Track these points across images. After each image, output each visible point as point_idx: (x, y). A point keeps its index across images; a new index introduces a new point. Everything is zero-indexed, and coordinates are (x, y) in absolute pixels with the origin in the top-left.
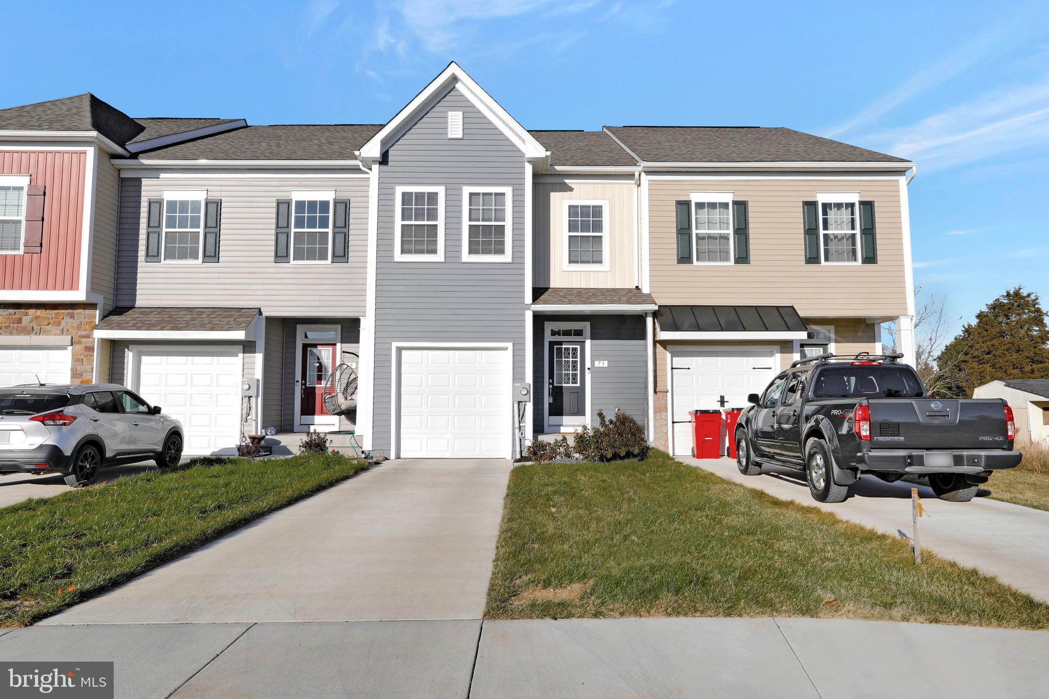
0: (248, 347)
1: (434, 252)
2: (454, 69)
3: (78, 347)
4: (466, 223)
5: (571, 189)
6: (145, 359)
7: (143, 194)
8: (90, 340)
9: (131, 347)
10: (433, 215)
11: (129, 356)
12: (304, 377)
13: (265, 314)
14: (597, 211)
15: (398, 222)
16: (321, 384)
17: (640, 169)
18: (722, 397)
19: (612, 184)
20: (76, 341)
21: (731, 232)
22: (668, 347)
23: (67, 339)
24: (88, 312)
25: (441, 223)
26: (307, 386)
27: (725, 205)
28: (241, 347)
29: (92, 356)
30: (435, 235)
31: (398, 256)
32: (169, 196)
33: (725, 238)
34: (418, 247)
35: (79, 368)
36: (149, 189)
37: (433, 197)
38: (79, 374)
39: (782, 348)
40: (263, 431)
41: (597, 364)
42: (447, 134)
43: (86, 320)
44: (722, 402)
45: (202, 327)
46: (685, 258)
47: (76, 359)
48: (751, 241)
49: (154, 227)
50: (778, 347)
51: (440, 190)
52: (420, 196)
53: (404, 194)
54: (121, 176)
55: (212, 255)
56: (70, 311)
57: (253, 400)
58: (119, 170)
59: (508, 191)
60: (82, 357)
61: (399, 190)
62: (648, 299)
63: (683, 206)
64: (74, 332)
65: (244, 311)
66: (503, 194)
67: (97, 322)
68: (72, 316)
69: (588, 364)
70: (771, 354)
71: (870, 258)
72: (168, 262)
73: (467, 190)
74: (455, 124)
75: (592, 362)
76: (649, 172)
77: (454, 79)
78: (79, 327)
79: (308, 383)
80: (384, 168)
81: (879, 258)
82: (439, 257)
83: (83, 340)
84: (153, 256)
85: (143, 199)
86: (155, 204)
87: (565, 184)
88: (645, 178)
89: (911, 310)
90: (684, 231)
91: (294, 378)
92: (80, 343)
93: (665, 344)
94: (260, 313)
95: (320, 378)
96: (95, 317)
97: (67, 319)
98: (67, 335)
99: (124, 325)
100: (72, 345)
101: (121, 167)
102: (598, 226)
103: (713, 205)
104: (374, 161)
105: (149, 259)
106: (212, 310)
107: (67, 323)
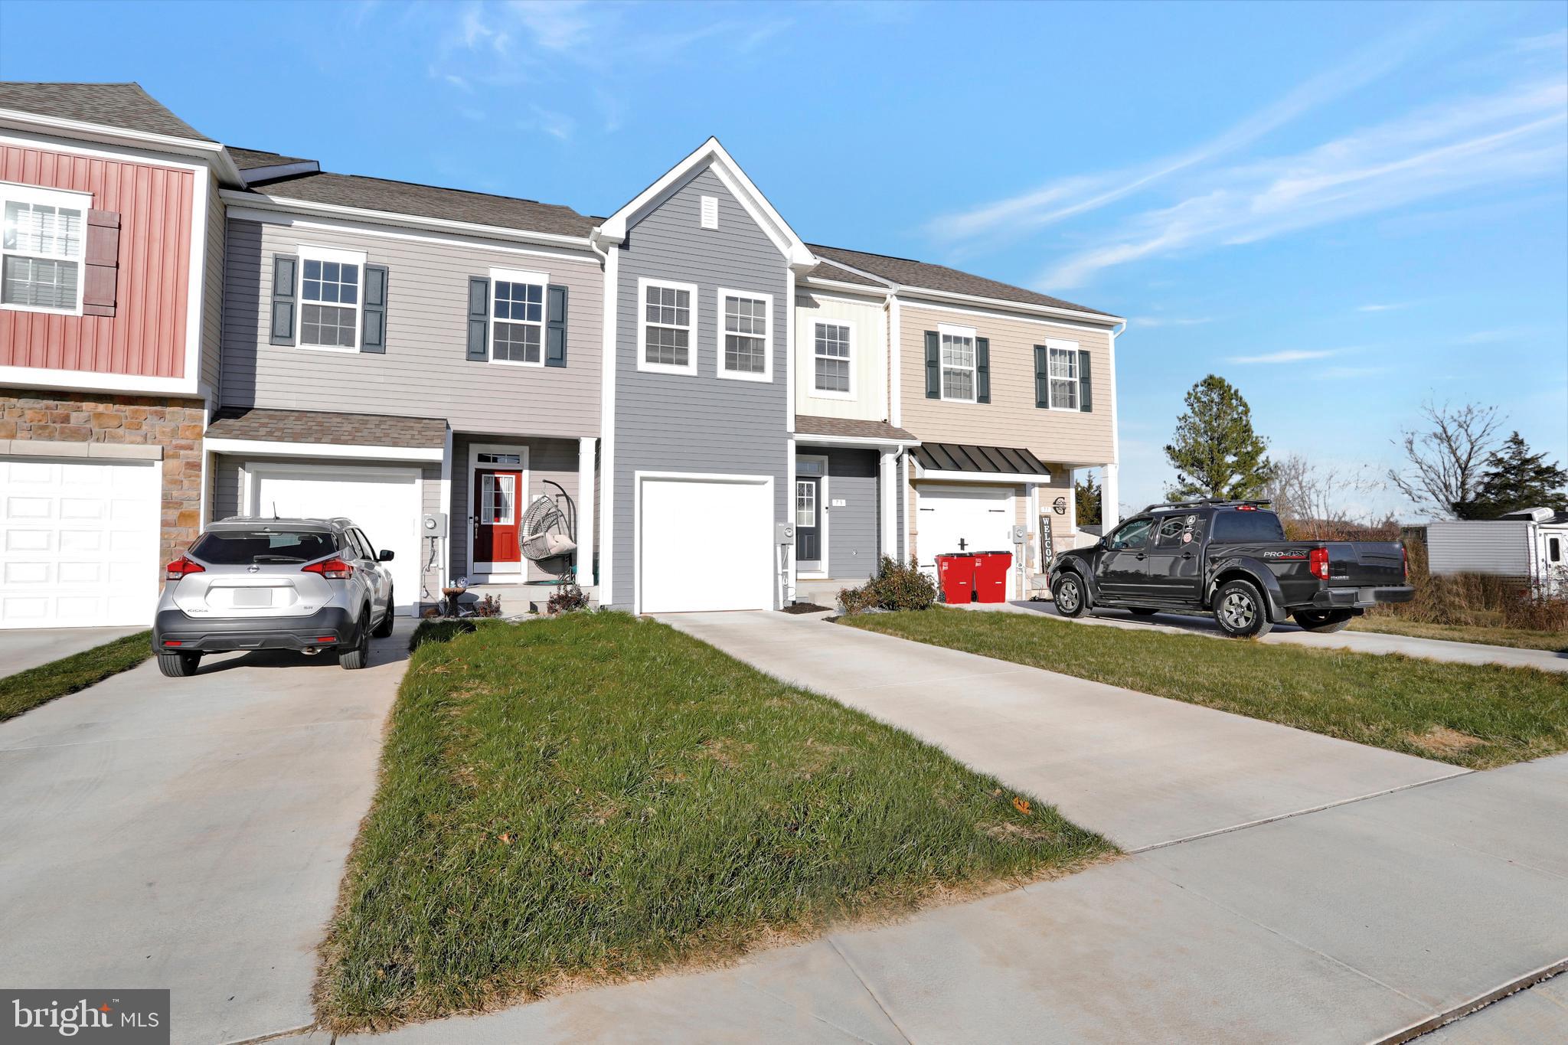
0: (430, 470)
1: (685, 363)
2: (712, 146)
3: (172, 463)
4: (722, 333)
5: (817, 306)
6: (265, 483)
7: (264, 245)
8: (195, 452)
9: (248, 465)
10: (684, 318)
11: (246, 478)
12: (477, 512)
13: (453, 428)
14: (845, 331)
15: (642, 323)
16: (498, 521)
17: (893, 291)
18: (962, 540)
19: (859, 304)
20: (171, 453)
21: (974, 369)
22: (918, 486)
23: (155, 451)
24: (188, 411)
25: (693, 328)
26: (482, 523)
27: (967, 341)
28: (419, 471)
29: (199, 476)
30: (686, 343)
31: (643, 365)
32: (307, 253)
33: (969, 375)
34: (667, 356)
35: (175, 494)
36: (274, 241)
37: (684, 296)
38: (177, 503)
39: (1016, 490)
40: (453, 582)
41: (835, 503)
42: (700, 222)
43: (186, 423)
44: (962, 545)
45: (377, 441)
46: (933, 393)
47: (170, 481)
48: (992, 381)
49: (283, 297)
50: (1014, 490)
51: (693, 289)
52: (668, 292)
53: (649, 288)
54: (229, 215)
55: (376, 343)
56: (158, 408)
57: (440, 541)
58: (226, 207)
59: (768, 299)
60: (181, 477)
61: (644, 283)
62: (901, 434)
63: (932, 337)
64: (166, 440)
65: (424, 421)
66: (763, 303)
67: (205, 428)
68: (162, 417)
69: (825, 502)
70: (1005, 497)
71: (1087, 407)
72: (308, 347)
73: (723, 293)
74: (709, 213)
75: (830, 500)
76: (900, 297)
77: (711, 157)
78: (174, 433)
79: (482, 520)
80: (624, 252)
81: (1093, 407)
82: (691, 369)
83: (182, 452)
84: (282, 336)
85: (264, 253)
86: (286, 263)
87: (811, 298)
88: (895, 304)
89: (1116, 460)
90: (932, 363)
91: (467, 514)
92: (176, 456)
93: (914, 483)
94: (448, 427)
95: (498, 515)
96: (202, 419)
97: (153, 420)
98: (153, 444)
99: (251, 433)
100: (163, 460)
101: (232, 202)
102: (844, 350)
103: (957, 340)
104: (613, 242)
105: (277, 340)
106: (379, 418)
107: (153, 426)
